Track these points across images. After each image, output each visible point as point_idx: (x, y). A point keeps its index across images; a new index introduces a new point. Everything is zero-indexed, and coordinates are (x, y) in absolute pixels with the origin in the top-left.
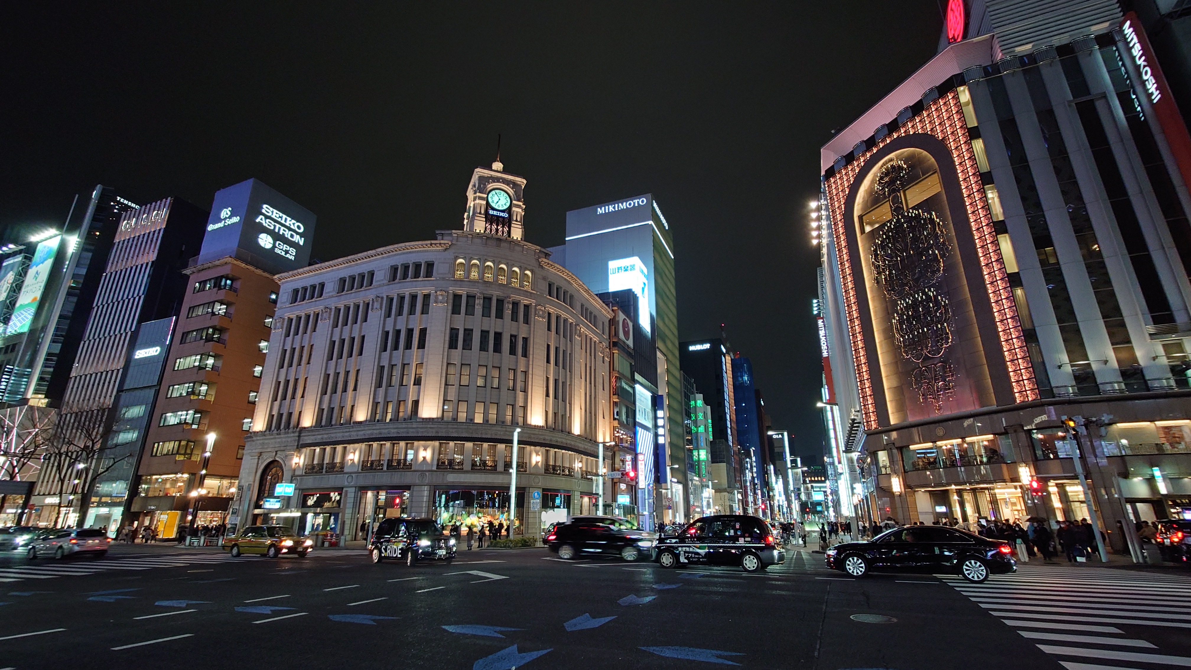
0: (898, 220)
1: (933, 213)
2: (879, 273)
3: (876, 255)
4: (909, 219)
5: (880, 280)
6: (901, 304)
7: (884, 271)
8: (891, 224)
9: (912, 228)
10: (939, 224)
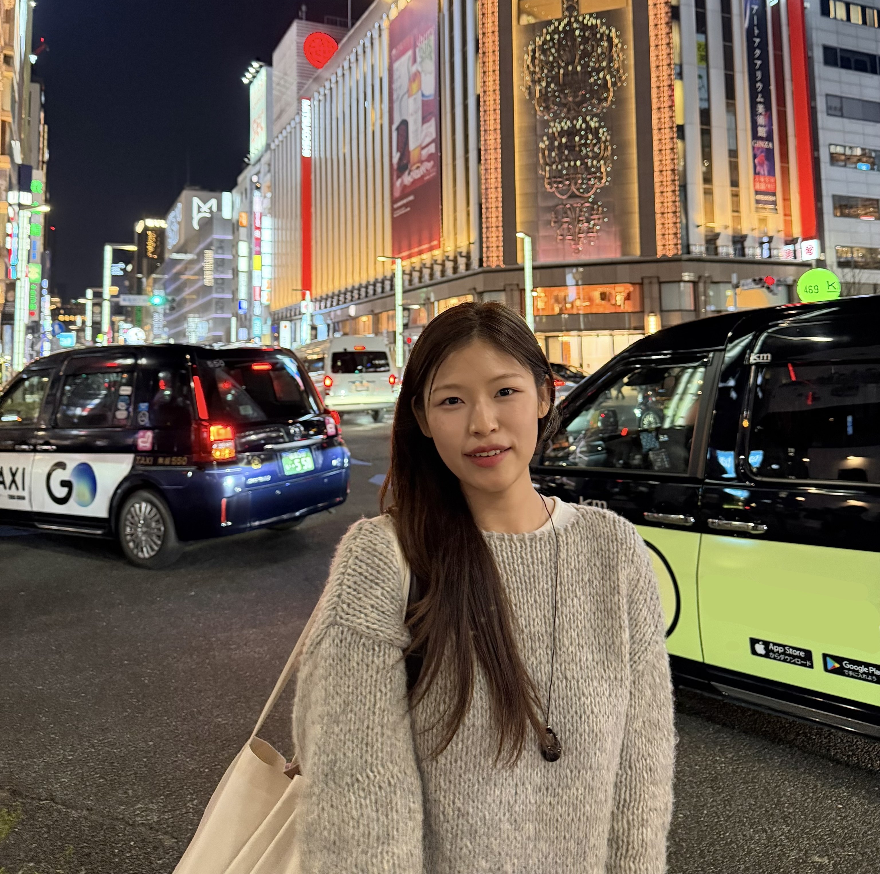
0: (569, 23)
1: (613, 30)
2: (534, 81)
3: (534, 58)
4: (584, 27)
5: (533, 91)
6: (556, 127)
7: (540, 81)
8: (559, 24)
9: (585, 40)
10: (617, 46)
